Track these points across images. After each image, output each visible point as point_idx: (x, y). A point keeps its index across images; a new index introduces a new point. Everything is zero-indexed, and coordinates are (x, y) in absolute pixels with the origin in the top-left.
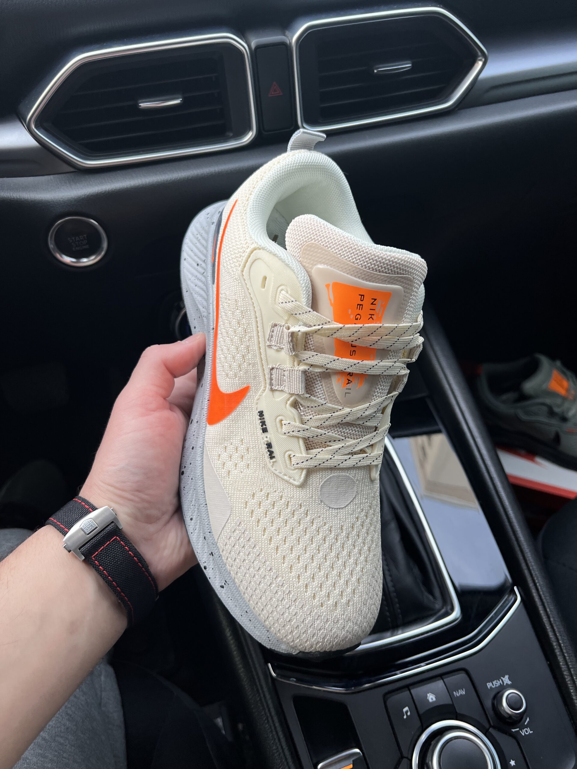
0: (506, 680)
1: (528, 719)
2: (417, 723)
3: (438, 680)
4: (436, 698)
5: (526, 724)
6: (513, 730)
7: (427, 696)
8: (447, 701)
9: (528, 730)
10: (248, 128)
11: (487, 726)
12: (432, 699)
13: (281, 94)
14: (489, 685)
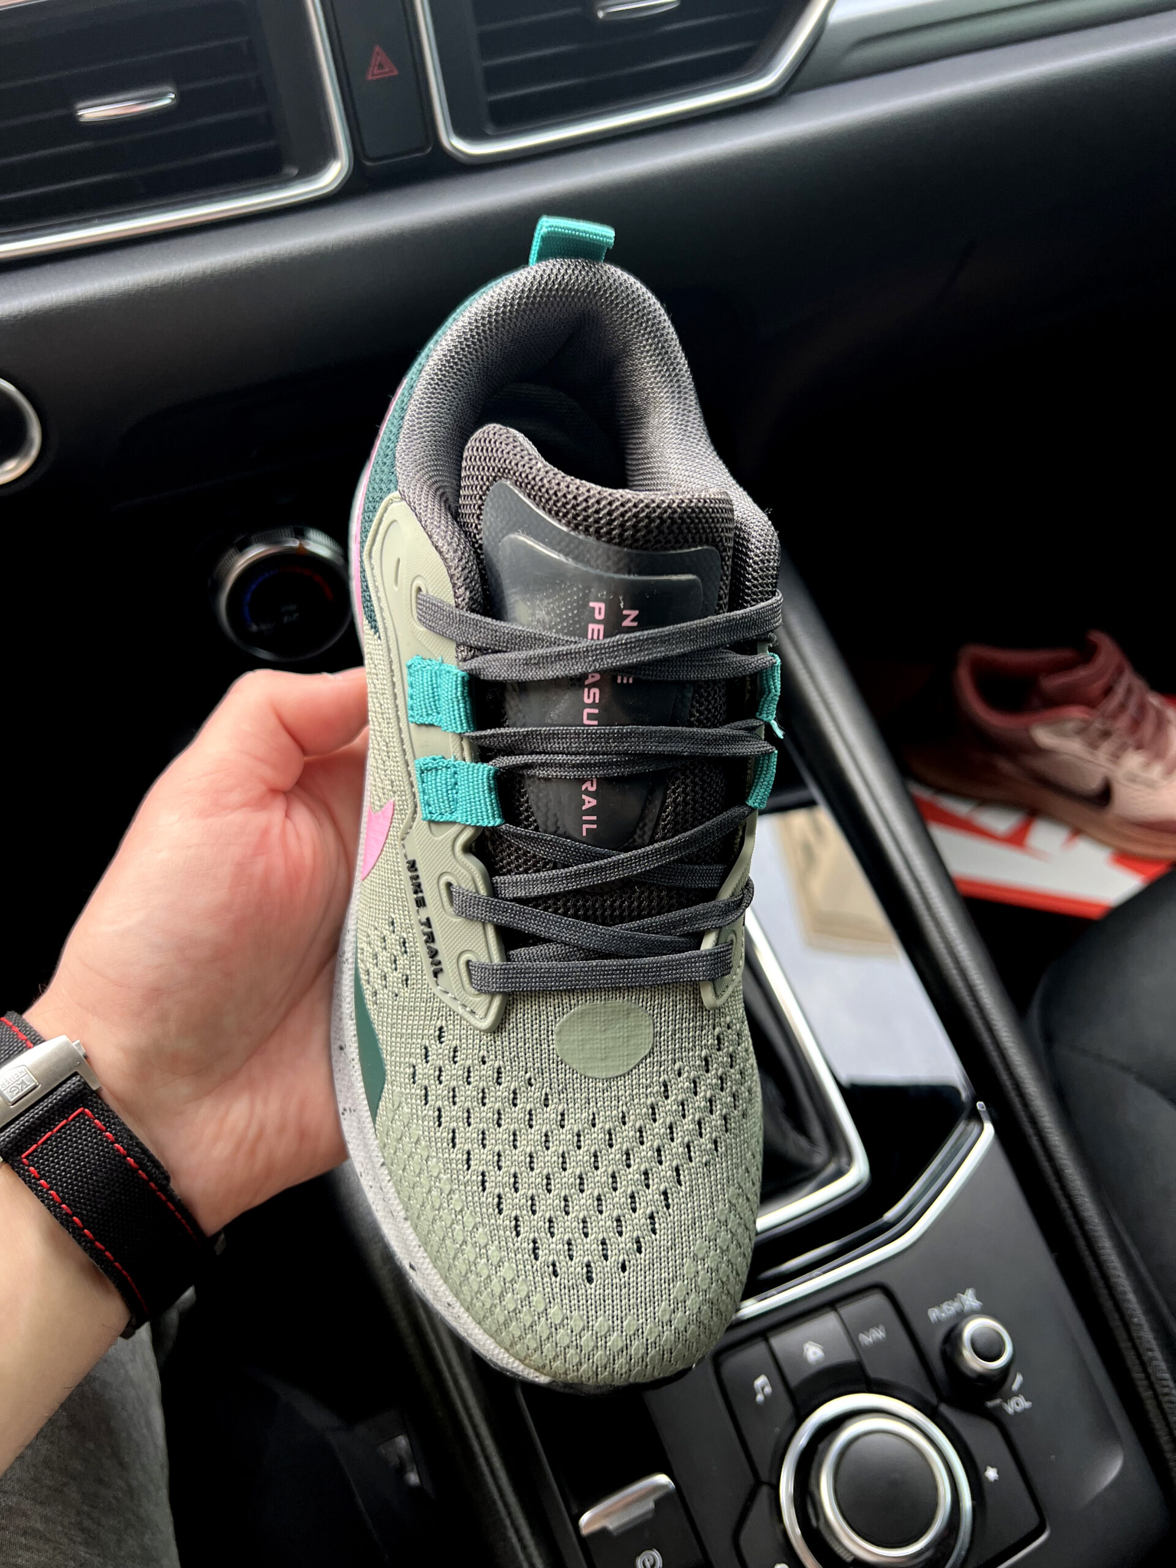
0: (969, 1299)
1: (1019, 1379)
2: (786, 1408)
3: (827, 1313)
4: (824, 1351)
5: (1016, 1386)
6: (990, 1404)
7: (803, 1350)
8: (847, 1355)
9: (1021, 1400)
10: (327, 153)
11: (934, 1400)
12: (815, 1353)
13: (396, 73)
14: (934, 1314)
